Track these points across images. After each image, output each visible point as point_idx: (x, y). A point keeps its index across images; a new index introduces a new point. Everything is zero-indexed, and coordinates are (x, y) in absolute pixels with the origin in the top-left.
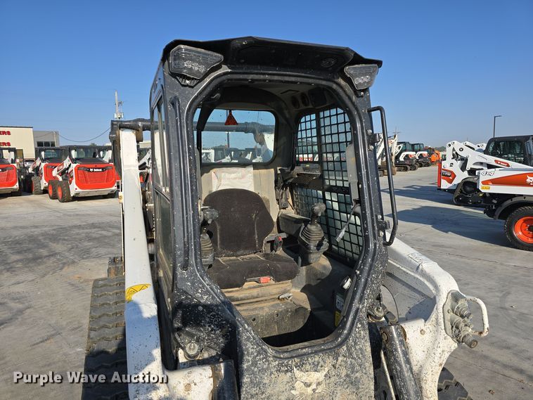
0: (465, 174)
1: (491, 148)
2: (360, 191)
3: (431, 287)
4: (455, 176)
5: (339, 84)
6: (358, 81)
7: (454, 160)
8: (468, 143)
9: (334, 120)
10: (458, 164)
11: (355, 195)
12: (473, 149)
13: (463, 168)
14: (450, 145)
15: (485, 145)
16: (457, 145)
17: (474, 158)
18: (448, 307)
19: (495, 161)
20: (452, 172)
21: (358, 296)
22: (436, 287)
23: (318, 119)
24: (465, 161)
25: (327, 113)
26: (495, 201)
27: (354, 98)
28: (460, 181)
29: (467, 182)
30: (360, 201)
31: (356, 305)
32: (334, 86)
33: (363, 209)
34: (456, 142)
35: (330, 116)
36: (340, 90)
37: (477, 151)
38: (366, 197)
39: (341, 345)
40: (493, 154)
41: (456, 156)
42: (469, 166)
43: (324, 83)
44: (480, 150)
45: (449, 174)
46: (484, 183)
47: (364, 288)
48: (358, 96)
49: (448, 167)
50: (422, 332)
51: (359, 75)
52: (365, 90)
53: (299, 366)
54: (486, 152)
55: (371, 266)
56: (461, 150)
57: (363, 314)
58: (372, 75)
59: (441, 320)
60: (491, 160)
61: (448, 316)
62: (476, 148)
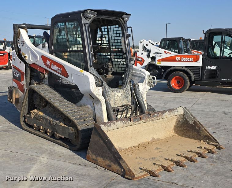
0: (149, 60)
1: (162, 45)
2: (126, 50)
3: (144, 74)
4: (144, 61)
5: (120, 20)
6: (125, 19)
7: (143, 51)
8: (151, 41)
9: (115, 29)
10: (146, 53)
11: (125, 52)
12: (154, 45)
13: (148, 56)
14: (141, 42)
15: (160, 42)
16: (145, 42)
17: (154, 50)
18: (148, 78)
19: (165, 52)
20: (142, 59)
21: (127, 78)
22: (145, 74)
23: (108, 28)
24: (149, 51)
25: (112, 27)
26: (163, 70)
27: (124, 24)
28: (147, 64)
29: (151, 64)
30: (126, 53)
31: (127, 79)
32: (119, 20)
33: (127, 55)
34: (144, 40)
35: (113, 28)
36: (121, 22)
37: (156, 46)
38: (127, 52)
39: (125, 88)
40: (164, 48)
41: (144, 48)
42: (151, 55)
43: (117, 19)
44: (157, 46)
45: (141, 60)
46: (159, 61)
47: (128, 75)
48: (125, 23)
49: (140, 56)
50: (142, 85)
51: (126, 18)
52: (126, 22)
53: (116, 91)
54: (160, 47)
55: (129, 70)
56: (147, 45)
57: (128, 81)
58: (129, 17)
59: (146, 81)
60: (162, 51)
61: (148, 80)
62: (155, 44)
